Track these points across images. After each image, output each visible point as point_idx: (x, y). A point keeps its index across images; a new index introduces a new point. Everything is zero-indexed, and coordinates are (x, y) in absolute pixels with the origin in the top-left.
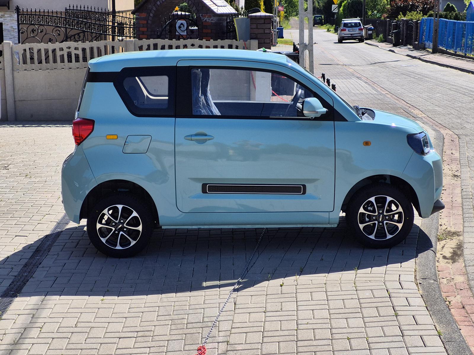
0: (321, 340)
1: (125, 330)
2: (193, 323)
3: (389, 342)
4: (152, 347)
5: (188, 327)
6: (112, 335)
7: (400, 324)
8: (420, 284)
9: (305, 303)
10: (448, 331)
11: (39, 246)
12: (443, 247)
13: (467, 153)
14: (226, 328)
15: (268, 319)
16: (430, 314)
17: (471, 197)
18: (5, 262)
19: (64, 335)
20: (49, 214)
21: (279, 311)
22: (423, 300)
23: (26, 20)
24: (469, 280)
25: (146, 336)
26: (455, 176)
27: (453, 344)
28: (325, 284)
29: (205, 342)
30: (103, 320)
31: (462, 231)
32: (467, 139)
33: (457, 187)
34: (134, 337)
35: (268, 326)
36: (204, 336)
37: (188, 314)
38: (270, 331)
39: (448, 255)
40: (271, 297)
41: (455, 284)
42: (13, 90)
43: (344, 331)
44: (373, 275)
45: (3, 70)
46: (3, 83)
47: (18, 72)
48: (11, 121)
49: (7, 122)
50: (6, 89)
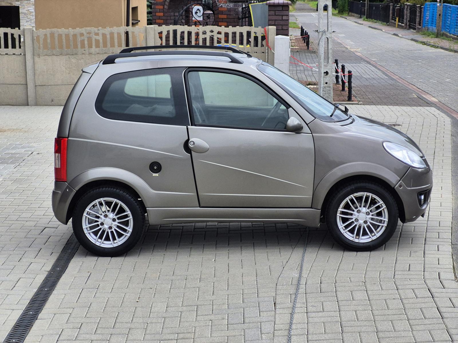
1: (164, 331)
2: (234, 324)
7: (448, 328)
14: (268, 329)
15: (310, 320)
19: (104, 337)
35: (311, 328)
38: (315, 334)
42: (34, 75)
43: (391, 334)
44: (412, 273)
45: (23, 55)
46: (24, 67)
47: (39, 57)
48: (31, 105)
49: (28, 106)
50: (27, 74)
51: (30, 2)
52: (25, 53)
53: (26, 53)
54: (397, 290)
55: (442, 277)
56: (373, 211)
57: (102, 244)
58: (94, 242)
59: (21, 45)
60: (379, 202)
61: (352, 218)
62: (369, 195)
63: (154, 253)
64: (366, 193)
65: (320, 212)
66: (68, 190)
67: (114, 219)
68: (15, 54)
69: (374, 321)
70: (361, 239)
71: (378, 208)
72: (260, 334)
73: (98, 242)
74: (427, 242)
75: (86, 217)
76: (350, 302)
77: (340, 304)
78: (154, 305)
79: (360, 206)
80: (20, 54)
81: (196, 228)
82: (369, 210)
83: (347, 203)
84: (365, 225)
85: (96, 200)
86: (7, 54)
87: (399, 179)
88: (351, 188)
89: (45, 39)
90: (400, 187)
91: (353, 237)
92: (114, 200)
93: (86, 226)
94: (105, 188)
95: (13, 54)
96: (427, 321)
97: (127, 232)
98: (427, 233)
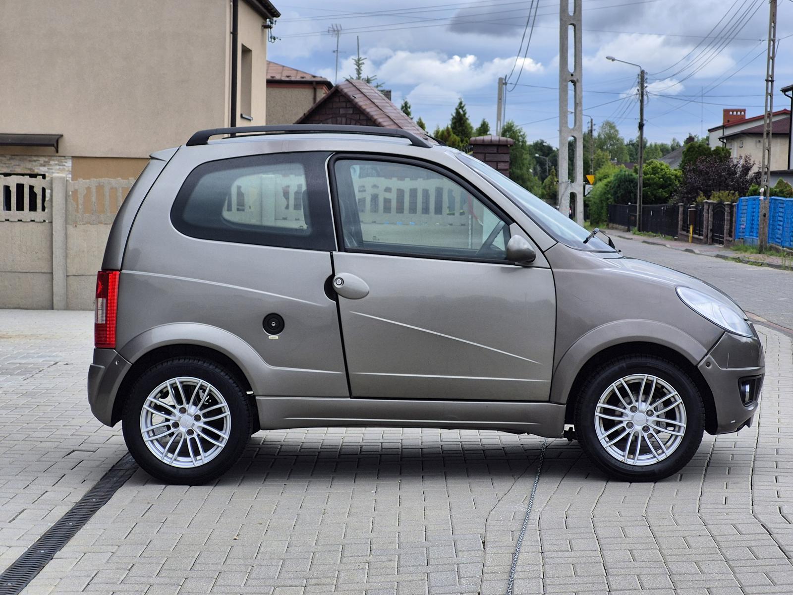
0: (654, 589)
1: (282, 576)
2: (409, 567)
5: (401, 572)
6: (260, 583)
9: (613, 541)
11: (117, 464)
14: (472, 573)
15: (548, 561)
18: (58, 483)
19: (172, 581)
21: (568, 551)
25: (323, 585)
28: (646, 516)
30: (241, 561)
34: (302, 586)
35: (550, 571)
38: (557, 577)
40: (549, 533)
42: (65, 257)
43: (696, 577)
44: (730, 506)
45: (49, 222)
46: (48, 243)
47: (76, 226)
48: (58, 310)
49: (52, 311)
50: (54, 256)
51: (65, 167)
52: (52, 220)
53: (54, 220)
54: (705, 526)
55: (785, 510)
56: (659, 410)
57: (174, 462)
58: (160, 458)
59: (45, 205)
60: (670, 393)
61: (621, 422)
62: (652, 379)
63: (267, 483)
64: (647, 375)
65: (565, 409)
66: (116, 363)
67: (197, 415)
68: (34, 221)
69: (665, 563)
70: (638, 460)
71: (667, 403)
72: (457, 579)
73: (168, 457)
74: (756, 472)
75: (148, 411)
76: (620, 539)
77: (602, 541)
78: (264, 544)
79: (637, 401)
80: (42, 221)
81: (341, 455)
82: (651, 408)
83: (613, 394)
84: (645, 435)
85: (167, 381)
86: (21, 221)
87: (706, 352)
88: (621, 365)
89: (87, 196)
90: (708, 366)
91: (624, 456)
92: (198, 382)
93: (147, 427)
94: (183, 360)
95: (32, 221)
96: (759, 562)
97: (220, 440)
98: (756, 462)
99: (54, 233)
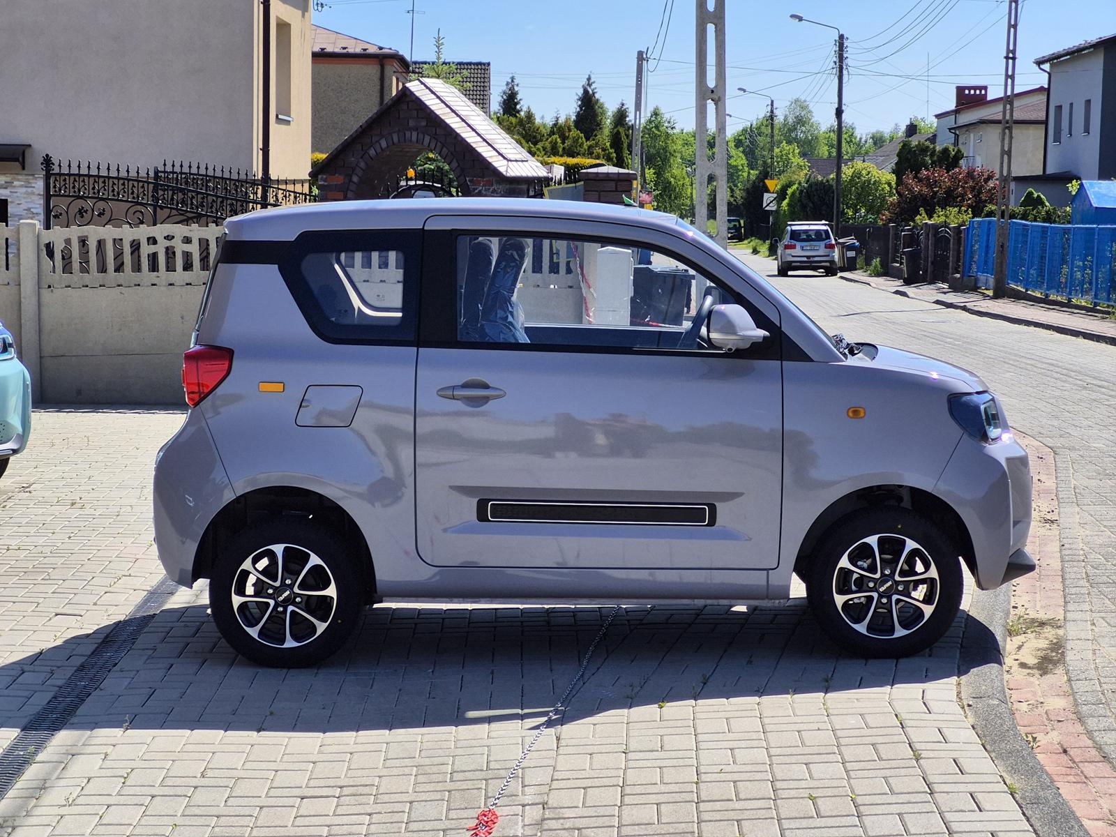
0: (750, 799)
1: (312, 783)
2: (465, 771)
3: (902, 803)
4: (376, 813)
5: (454, 779)
6: (286, 792)
7: (925, 773)
8: (969, 706)
9: (716, 737)
10: (1031, 786)
11: (110, 633)
12: (1019, 648)
13: (1073, 480)
14: (539, 779)
15: (631, 764)
16: (992, 758)
17: (1082, 558)
18: (36, 660)
19: (179, 791)
20: (130, 576)
21: (658, 751)
22: (977, 733)
23: (66, 188)
24: (1076, 704)
25: (361, 795)
26: (1046, 521)
27: (1041, 807)
28: (758, 704)
29: (494, 804)
30: (263, 766)
31: (1062, 618)
32: (1074, 455)
33: (1052, 541)
34: (334, 797)
35: (632, 776)
36: (490, 795)
37: (453, 757)
38: (638, 785)
39: (1032, 661)
40: (639, 726)
41: (1046, 712)
42: (38, 333)
43: (803, 784)
45: (15, 285)
46: (15, 313)
47: (52, 291)
50: (23, 330)
51: (34, 190)
52: (20, 282)
53: (22, 281)
54: (828, 716)
59: (11, 261)
69: (770, 765)
76: (721, 735)
77: (700, 738)
80: (7, 283)
89: (67, 251)
96: (881, 764)
99: (22, 299)
